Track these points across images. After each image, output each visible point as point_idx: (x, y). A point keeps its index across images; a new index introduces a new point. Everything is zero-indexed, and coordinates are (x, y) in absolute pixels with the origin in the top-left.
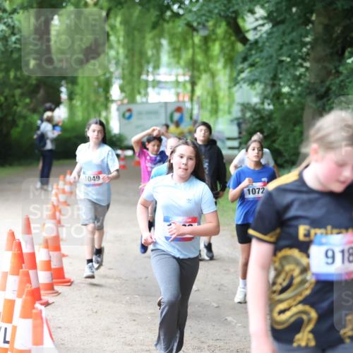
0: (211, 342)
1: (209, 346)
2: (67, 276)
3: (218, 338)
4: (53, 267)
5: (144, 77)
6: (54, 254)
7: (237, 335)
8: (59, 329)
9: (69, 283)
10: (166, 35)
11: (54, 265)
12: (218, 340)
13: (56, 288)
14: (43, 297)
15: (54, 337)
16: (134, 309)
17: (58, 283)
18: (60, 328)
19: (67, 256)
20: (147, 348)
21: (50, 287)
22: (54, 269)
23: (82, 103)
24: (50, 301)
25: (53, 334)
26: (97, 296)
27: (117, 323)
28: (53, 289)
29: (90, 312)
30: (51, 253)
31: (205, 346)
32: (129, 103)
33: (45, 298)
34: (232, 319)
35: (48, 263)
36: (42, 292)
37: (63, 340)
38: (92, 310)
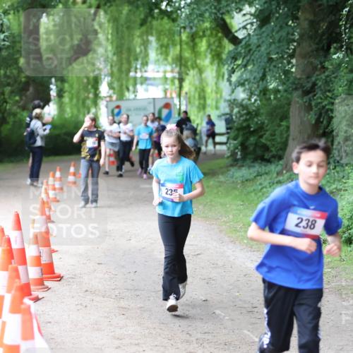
0: (199, 336)
1: (197, 339)
2: (57, 271)
3: (206, 331)
4: (42, 262)
5: (132, 74)
6: (44, 250)
7: (225, 328)
8: (49, 324)
9: (59, 278)
10: (154, 32)
11: (44, 260)
12: (205, 333)
13: (46, 283)
14: (33, 293)
15: (43, 332)
16: (123, 303)
17: (48, 279)
18: (50, 322)
19: (57, 251)
20: (137, 342)
21: (40, 282)
22: (44, 264)
23: (71, 99)
24: (40, 297)
25: (42, 328)
26: (87, 291)
27: (105, 317)
28: (43, 285)
29: (79, 307)
30: (40, 248)
31: (194, 339)
32: (117, 100)
33: (35, 294)
34: (220, 312)
35: (38, 258)
36: (32, 287)
37: (53, 335)
38: (81, 304)
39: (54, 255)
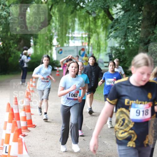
2: (33, 123)
3: (100, 151)
4: (27, 119)
5: (67, 35)
6: (28, 114)
7: (109, 149)
8: (30, 147)
9: (35, 126)
10: (77, 16)
11: (28, 118)
12: (100, 152)
13: (29, 128)
14: (22, 133)
15: (27, 150)
18: (30, 146)
19: (33, 114)
23: (40, 46)
24: (26, 134)
25: (27, 149)
26: (47, 132)
27: (55, 144)
28: (27, 129)
29: (43, 139)
30: (26, 113)
32: (61, 46)
33: (24, 133)
34: (107, 142)
35: (25, 117)
36: (22, 130)
37: (32, 152)
38: (44, 138)
39: (32, 116)
